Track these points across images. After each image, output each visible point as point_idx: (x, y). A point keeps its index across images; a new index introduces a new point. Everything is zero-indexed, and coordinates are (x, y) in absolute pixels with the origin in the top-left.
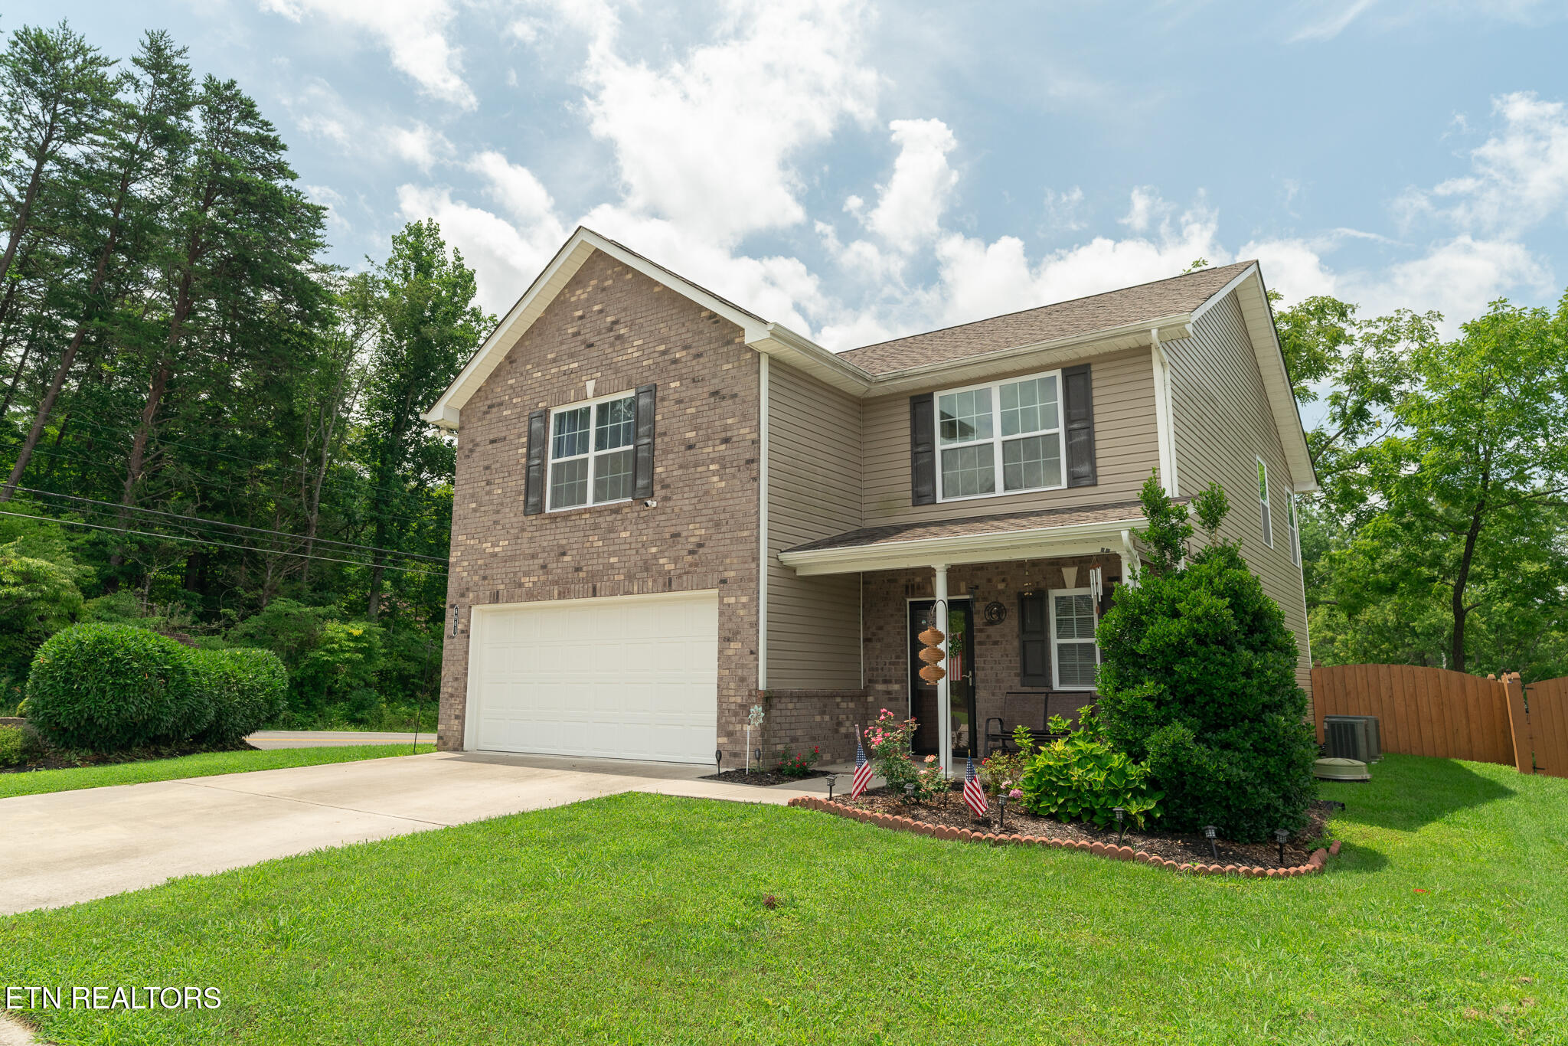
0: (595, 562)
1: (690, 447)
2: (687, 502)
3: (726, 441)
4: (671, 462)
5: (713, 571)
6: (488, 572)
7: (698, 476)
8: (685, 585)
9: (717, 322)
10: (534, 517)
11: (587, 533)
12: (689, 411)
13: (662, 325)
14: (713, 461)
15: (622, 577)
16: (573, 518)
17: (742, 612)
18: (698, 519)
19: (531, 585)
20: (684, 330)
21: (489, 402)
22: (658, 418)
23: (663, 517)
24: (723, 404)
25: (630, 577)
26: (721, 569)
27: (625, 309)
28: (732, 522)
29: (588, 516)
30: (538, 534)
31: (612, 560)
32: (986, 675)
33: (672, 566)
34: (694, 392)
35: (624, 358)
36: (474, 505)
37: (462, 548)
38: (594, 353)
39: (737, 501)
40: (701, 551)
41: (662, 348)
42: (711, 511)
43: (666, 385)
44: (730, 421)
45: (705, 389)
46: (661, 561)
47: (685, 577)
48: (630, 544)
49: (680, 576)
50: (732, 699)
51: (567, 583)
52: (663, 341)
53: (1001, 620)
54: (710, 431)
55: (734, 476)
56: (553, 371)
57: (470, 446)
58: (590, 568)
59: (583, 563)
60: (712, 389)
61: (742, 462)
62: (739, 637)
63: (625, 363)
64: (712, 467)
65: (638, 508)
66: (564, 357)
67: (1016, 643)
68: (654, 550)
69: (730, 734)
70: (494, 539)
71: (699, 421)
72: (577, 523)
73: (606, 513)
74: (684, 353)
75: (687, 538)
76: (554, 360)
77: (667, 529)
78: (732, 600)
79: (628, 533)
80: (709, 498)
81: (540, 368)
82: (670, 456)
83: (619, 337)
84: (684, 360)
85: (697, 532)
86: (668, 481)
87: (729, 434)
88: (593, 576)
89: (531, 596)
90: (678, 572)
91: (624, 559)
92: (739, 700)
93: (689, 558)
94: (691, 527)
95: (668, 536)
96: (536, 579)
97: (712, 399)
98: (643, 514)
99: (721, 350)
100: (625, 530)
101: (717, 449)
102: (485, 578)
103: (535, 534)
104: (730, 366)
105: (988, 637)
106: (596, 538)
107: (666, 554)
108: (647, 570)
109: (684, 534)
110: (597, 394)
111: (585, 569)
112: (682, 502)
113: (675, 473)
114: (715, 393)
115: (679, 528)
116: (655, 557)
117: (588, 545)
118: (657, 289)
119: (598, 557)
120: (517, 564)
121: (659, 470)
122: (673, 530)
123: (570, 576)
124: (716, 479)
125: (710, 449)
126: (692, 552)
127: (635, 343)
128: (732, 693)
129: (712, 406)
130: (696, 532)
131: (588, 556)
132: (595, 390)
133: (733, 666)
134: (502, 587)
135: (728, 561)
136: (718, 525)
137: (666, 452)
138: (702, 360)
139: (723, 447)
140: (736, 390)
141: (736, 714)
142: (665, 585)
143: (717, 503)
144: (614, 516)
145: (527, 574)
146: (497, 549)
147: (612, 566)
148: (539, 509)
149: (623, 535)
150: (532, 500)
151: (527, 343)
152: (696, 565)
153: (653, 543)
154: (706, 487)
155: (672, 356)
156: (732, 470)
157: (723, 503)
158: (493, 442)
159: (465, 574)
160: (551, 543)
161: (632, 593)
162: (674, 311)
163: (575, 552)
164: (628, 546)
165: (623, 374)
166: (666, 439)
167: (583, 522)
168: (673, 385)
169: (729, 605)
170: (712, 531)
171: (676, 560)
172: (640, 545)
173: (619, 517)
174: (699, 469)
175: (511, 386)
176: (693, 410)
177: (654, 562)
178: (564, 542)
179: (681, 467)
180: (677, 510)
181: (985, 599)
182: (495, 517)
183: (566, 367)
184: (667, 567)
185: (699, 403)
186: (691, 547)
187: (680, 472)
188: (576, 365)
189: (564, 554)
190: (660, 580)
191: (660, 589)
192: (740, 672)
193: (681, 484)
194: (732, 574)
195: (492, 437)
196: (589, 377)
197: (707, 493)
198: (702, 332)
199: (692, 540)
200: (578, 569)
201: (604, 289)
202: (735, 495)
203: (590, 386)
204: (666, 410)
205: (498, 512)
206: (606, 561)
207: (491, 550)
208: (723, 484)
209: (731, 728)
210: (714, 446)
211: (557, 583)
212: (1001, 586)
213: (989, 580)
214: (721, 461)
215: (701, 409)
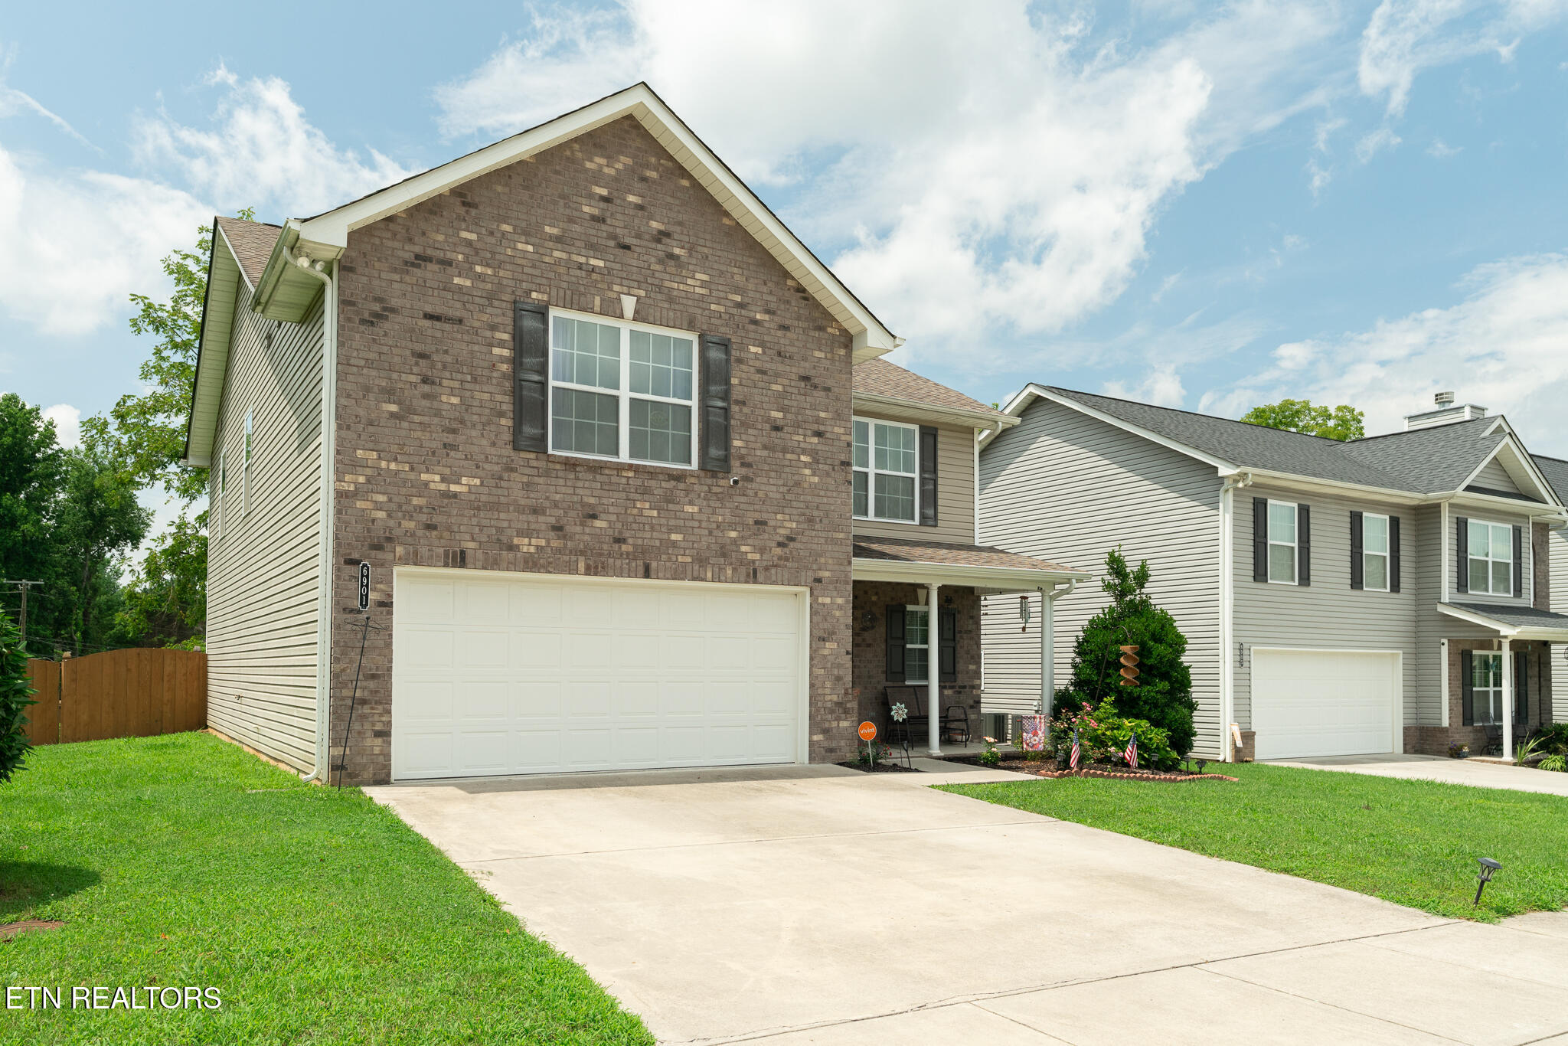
0: (648, 535)
1: (777, 429)
2: (774, 488)
3: (819, 434)
4: (752, 439)
5: (807, 568)
6: (437, 519)
7: (787, 463)
8: (774, 578)
9: (806, 299)
10: (532, 456)
11: (632, 496)
12: (775, 387)
13: (736, 270)
14: (804, 452)
15: (689, 560)
16: (607, 471)
17: (837, 613)
18: (787, 510)
19: (532, 550)
20: (765, 289)
21: (418, 249)
22: (734, 381)
23: (743, 499)
24: (815, 393)
25: (701, 561)
26: (815, 567)
27: (680, 224)
28: (825, 521)
29: (631, 474)
30: (541, 480)
31: (674, 537)
33: (757, 556)
34: (781, 367)
35: (681, 287)
36: (394, 408)
37: (369, 472)
38: (630, 258)
39: (832, 501)
40: (792, 545)
41: (738, 298)
42: (802, 505)
43: (743, 348)
44: (823, 415)
45: (794, 370)
46: (744, 549)
47: (773, 571)
48: (700, 521)
49: (767, 569)
50: (828, 698)
51: (601, 555)
52: (737, 290)
53: (873, 627)
54: (800, 418)
55: (828, 474)
56: (556, 254)
57: (377, 307)
58: (640, 542)
59: (626, 534)
60: (802, 372)
61: (837, 462)
62: (834, 637)
63: (683, 294)
64: (803, 458)
65: (709, 481)
66: (578, 243)
67: (883, 647)
68: (733, 534)
69: (825, 731)
70: (447, 471)
71: (786, 402)
72: (614, 479)
73: (661, 477)
74: (767, 317)
75: (775, 528)
76: (558, 239)
77: (749, 514)
78: (828, 600)
79: (696, 509)
80: (800, 491)
81: (533, 240)
82: (750, 431)
83: (671, 256)
84: (767, 325)
85: (788, 524)
86: (749, 459)
87: (822, 428)
88: (642, 552)
89: (531, 564)
90: (765, 563)
91: (693, 538)
92: (835, 698)
93: (779, 551)
94: (779, 517)
95: (751, 521)
96: (543, 543)
97: (803, 384)
98: (715, 489)
99: (812, 333)
100: (691, 503)
101: (808, 439)
102: (430, 527)
103: (536, 480)
104: (822, 355)
105: (864, 640)
106: (647, 505)
107: (750, 541)
108: (724, 555)
109: (771, 523)
110: (638, 317)
111: (630, 541)
112: (767, 487)
113: (758, 453)
114: (806, 379)
115: (765, 516)
116: (734, 541)
117: (635, 511)
118: (726, 221)
119: (652, 529)
120: (503, 516)
121: (736, 443)
122: (757, 516)
123: (605, 547)
124: (807, 472)
125: (801, 438)
126: (780, 545)
127: (698, 276)
128: (828, 691)
129: (802, 392)
131: (635, 526)
132: (636, 312)
133: (829, 665)
134: (471, 545)
135: (823, 560)
136: (810, 520)
137: (745, 425)
138: (788, 334)
139: (815, 440)
140: (829, 383)
141: (832, 712)
142: (748, 575)
143: (809, 498)
144: (673, 483)
145: (527, 533)
146: (454, 488)
147: (674, 544)
148: (539, 444)
149: (689, 509)
150: (529, 430)
151: (499, 189)
152: (787, 559)
153: (732, 526)
154: (796, 478)
155: (752, 314)
156: (826, 468)
157: (817, 500)
158: (429, 316)
159: (381, 515)
160: (568, 498)
161: (703, 580)
162: (751, 261)
163: (614, 518)
164: (696, 524)
165: (681, 307)
166: (745, 410)
167: (624, 481)
168: (753, 349)
169: (824, 605)
170: (805, 526)
171: (762, 550)
172: (714, 526)
173: (682, 486)
174: (788, 456)
175: (469, 243)
176: (780, 388)
177: (734, 548)
178: (592, 501)
179: (765, 447)
180: (761, 494)
181: (862, 608)
182: (450, 438)
183: (583, 260)
184: (750, 556)
185: (786, 382)
186: (781, 539)
187: (765, 453)
188: (601, 264)
189: (594, 517)
190: (743, 570)
191: (742, 579)
192: (836, 672)
193: (766, 467)
194: (827, 574)
195: (428, 309)
196: (625, 290)
197: (798, 484)
198: (788, 302)
199: (782, 531)
200: (619, 541)
201: (644, 179)
202: (829, 494)
203: (629, 304)
204: (744, 375)
205: (454, 431)
206: (665, 536)
207: (443, 487)
208: (816, 479)
209: (827, 725)
210: (805, 436)
211: (582, 553)
212: (874, 598)
213: (866, 592)
214: (813, 453)
215: (790, 390)
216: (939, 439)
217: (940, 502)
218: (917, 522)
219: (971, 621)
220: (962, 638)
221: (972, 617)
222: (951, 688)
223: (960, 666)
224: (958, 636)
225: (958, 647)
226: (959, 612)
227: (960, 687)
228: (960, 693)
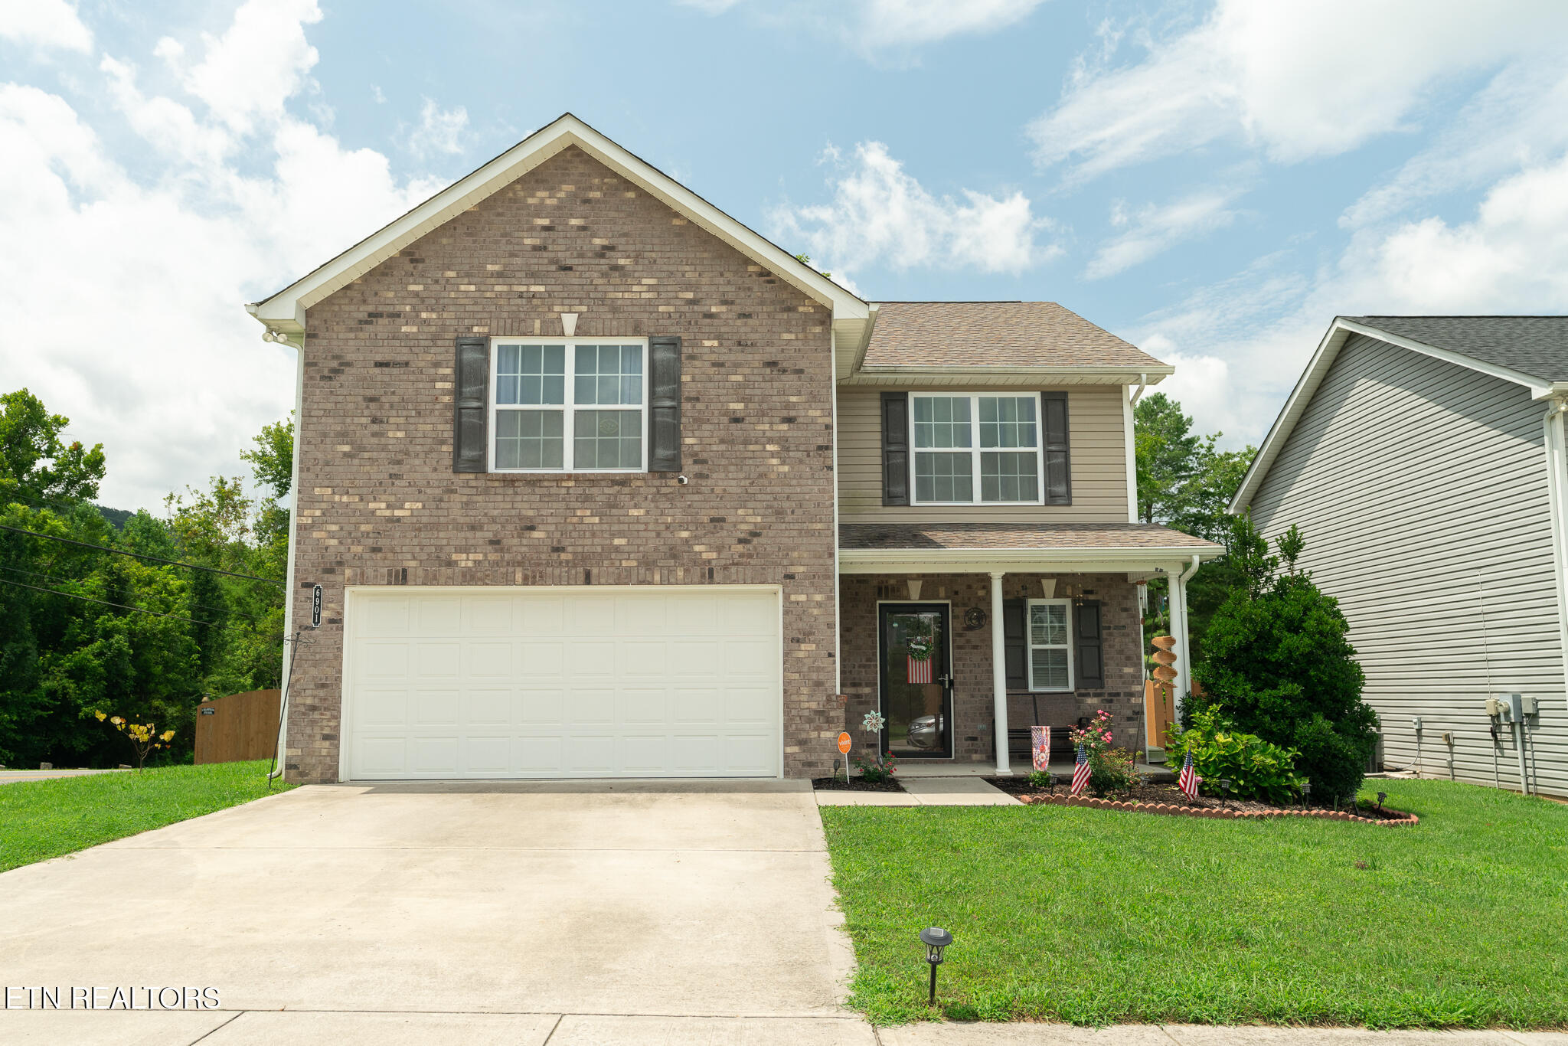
0: (588, 542)
1: (737, 420)
2: (734, 483)
3: (789, 420)
4: (707, 434)
5: (775, 564)
6: (381, 542)
7: (750, 455)
8: (734, 577)
9: (770, 282)
10: (472, 476)
11: (572, 505)
12: (733, 378)
13: (687, 268)
14: (771, 441)
15: (635, 563)
16: (546, 484)
17: (816, 612)
18: (749, 504)
19: (470, 564)
20: (721, 280)
21: (371, 308)
22: (685, 378)
23: (696, 497)
24: (783, 378)
25: (648, 564)
26: (785, 562)
27: (625, 235)
28: (799, 512)
29: (571, 484)
30: (480, 498)
31: (617, 542)
32: (965, 678)
33: (714, 555)
34: (740, 357)
35: (626, 295)
36: (346, 448)
37: (324, 506)
38: (572, 278)
39: (806, 489)
40: (755, 540)
41: (690, 295)
42: (769, 497)
43: (696, 343)
44: (793, 399)
45: (757, 357)
46: (697, 548)
47: (733, 569)
48: (646, 524)
49: (725, 568)
50: (806, 705)
51: (539, 565)
52: (688, 287)
53: (980, 626)
54: (765, 406)
55: (801, 462)
56: (498, 288)
57: (335, 364)
58: (580, 549)
59: (566, 543)
60: (767, 358)
61: (813, 447)
62: (812, 638)
63: (628, 302)
64: (769, 447)
65: (657, 483)
66: (518, 275)
68: (685, 534)
69: (802, 743)
70: (392, 498)
71: (748, 392)
72: (554, 490)
73: (603, 483)
74: (724, 308)
75: (735, 524)
76: (500, 275)
77: (703, 512)
78: (803, 598)
79: (642, 512)
80: (766, 482)
81: (475, 280)
82: (705, 427)
83: (615, 268)
84: (724, 316)
85: (751, 519)
86: (705, 456)
87: (793, 413)
88: (583, 558)
89: (469, 577)
90: (723, 562)
91: (639, 541)
92: (814, 706)
93: (740, 548)
94: (740, 512)
95: (706, 520)
96: (480, 557)
97: (768, 371)
98: (664, 490)
99: (779, 316)
100: (636, 506)
101: (775, 427)
102: (376, 550)
103: (475, 498)
104: (793, 336)
105: (968, 641)
106: (588, 512)
107: (704, 540)
108: (674, 557)
109: (731, 519)
110: (580, 331)
111: (570, 549)
112: (726, 482)
113: (714, 448)
114: (772, 364)
115: (722, 513)
116: (687, 541)
117: (575, 520)
118: (676, 222)
119: (593, 535)
120: (442, 534)
121: (689, 441)
122: (714, 513)
123: (543, 556)
124: (775, 461)
125: (767, 427)
126: (740, 541)
127: (645, 281)
128: (804, 698)
129: (767, 378)
130: (748, 519)
131: (574, 534)
132: (578, 327)
133: (805, 669)
134: (413, 563)
135: (796, 554)
136: (779, 513)
137: (699, 421)
138: (750, 321)
139: (785, 427)
140: (801, 365)
141: (810, 721)
142: (703, 575)
143: (778, 489)
144: (617, 488)
145: (466, 549)
146: (398, 513)
147: (617, 549)
148: (478, 465)
149: (634, 512)
150: (467, 453)
151: (444, 241)
152: (750, 556)
153: (683, 526)
154: (761, 469)
155: (705, 309)
156: (799, 454)
157: (787, 490)
158: (379, 364)
159: (334, 542)
160: (506, 513)
161: (649, 583)
162: (706, 255)
163: (552, 528)
164: (642, 527)
165: (626, 315)
166: (699, 406)
167: (564, 491)
168: (707, 343)
169: (798, 603)
170: (773, 519)
171: (719, 549)
172: (662, 527)
173: (626, 490)
174: (751, 447)
175: (416, 294)
176: (740, 378)
177: (687, 549)
178: (531, 513)
179: (722, 441)
180: (718, 490)
181: (964, 605)
182: (395, 469)
183: (523, 288)
184: (705, 556)
185: (747, 371)
186: (742, 536)
187: (723, 447)
188: (542, 289)
189: (532, 528)
190: (697, 571)
191: (696, 580)
192: (814, 676)
193: (724, 462)
194: (801, 569)
195: (379, 358)
196: (566, 308)
197: (761, 476)
198: (749, 289)
199: (744, 527)
200: (558, 549)
201: (587, 201)
202: (803, 482)
203: (569, 321)
204: (697, 371)
205: (399, 462)
206: (608, 542)
207: (388, 513)
208: (786, 468)
209: (804, 736)
210: (771, 424)
211: (520, 564)
212: (981, 593)
213: (969, 587)
214: (783, 441)
215: (752, 378)
216: (1071, 404)
217: (1074, 476)
218: (1042, 501)
219: (1124, 614)
220: (1110, 635)
221: (1126, 610)
222: (1096, 695)
223: (1110, 668)
224: (1104, 633)
225: (1105, 646)
226: (1105, 604)
227: (1110, 694)
228: (1111, 701)
